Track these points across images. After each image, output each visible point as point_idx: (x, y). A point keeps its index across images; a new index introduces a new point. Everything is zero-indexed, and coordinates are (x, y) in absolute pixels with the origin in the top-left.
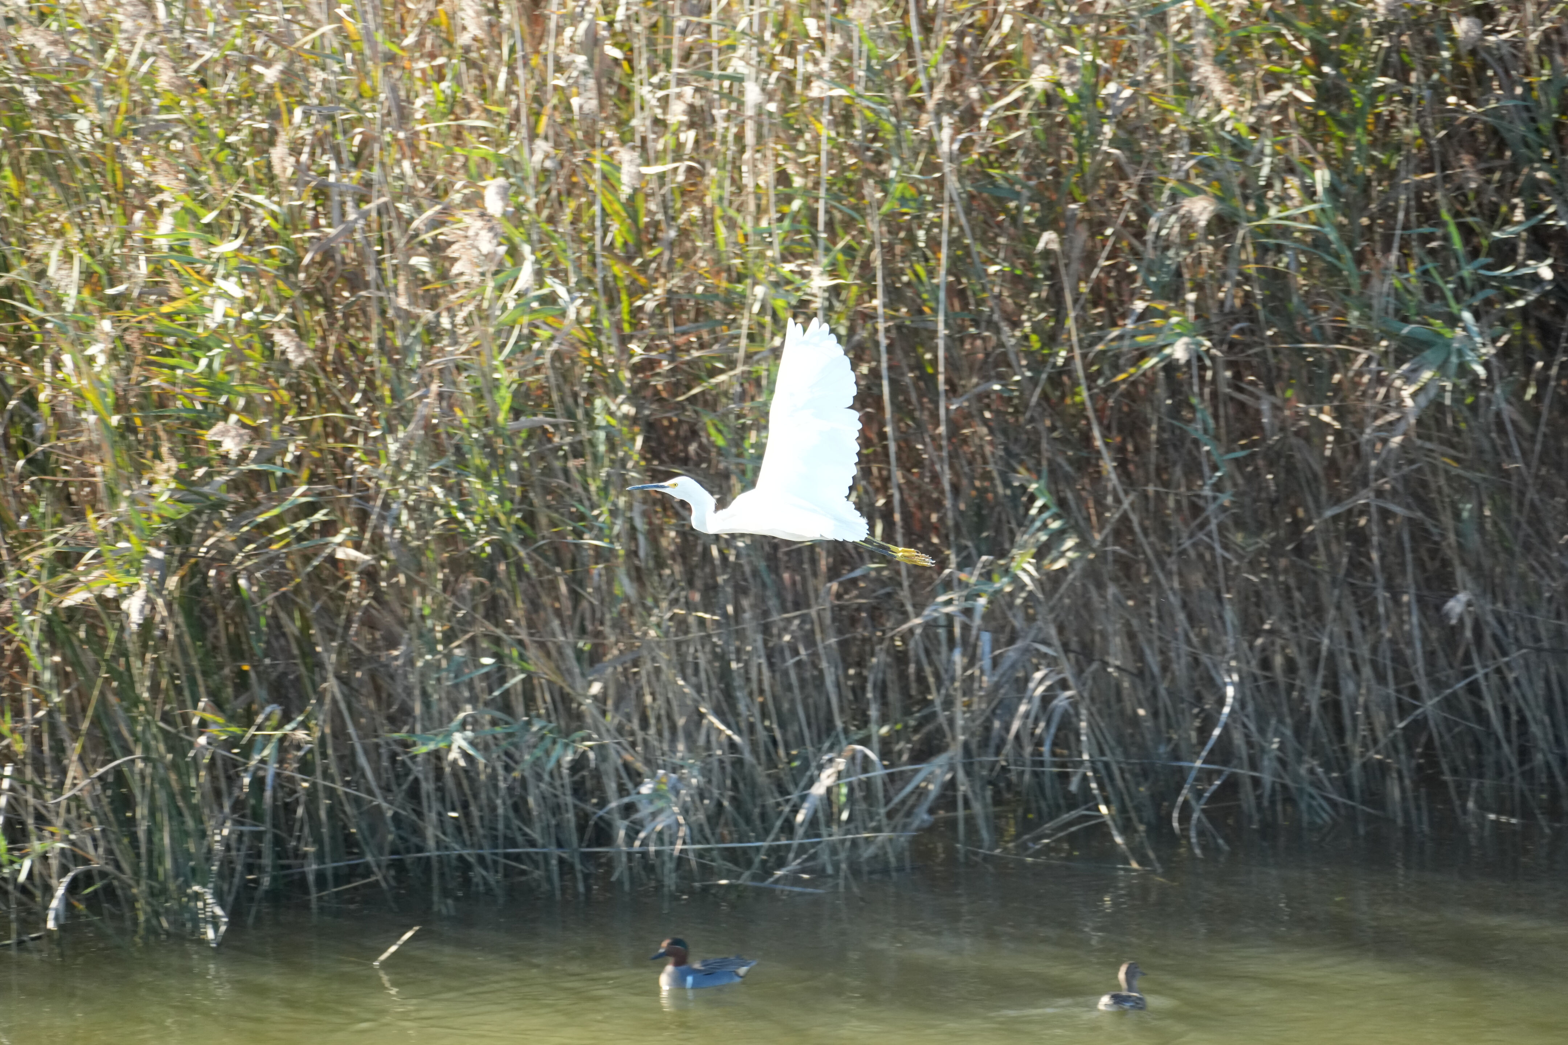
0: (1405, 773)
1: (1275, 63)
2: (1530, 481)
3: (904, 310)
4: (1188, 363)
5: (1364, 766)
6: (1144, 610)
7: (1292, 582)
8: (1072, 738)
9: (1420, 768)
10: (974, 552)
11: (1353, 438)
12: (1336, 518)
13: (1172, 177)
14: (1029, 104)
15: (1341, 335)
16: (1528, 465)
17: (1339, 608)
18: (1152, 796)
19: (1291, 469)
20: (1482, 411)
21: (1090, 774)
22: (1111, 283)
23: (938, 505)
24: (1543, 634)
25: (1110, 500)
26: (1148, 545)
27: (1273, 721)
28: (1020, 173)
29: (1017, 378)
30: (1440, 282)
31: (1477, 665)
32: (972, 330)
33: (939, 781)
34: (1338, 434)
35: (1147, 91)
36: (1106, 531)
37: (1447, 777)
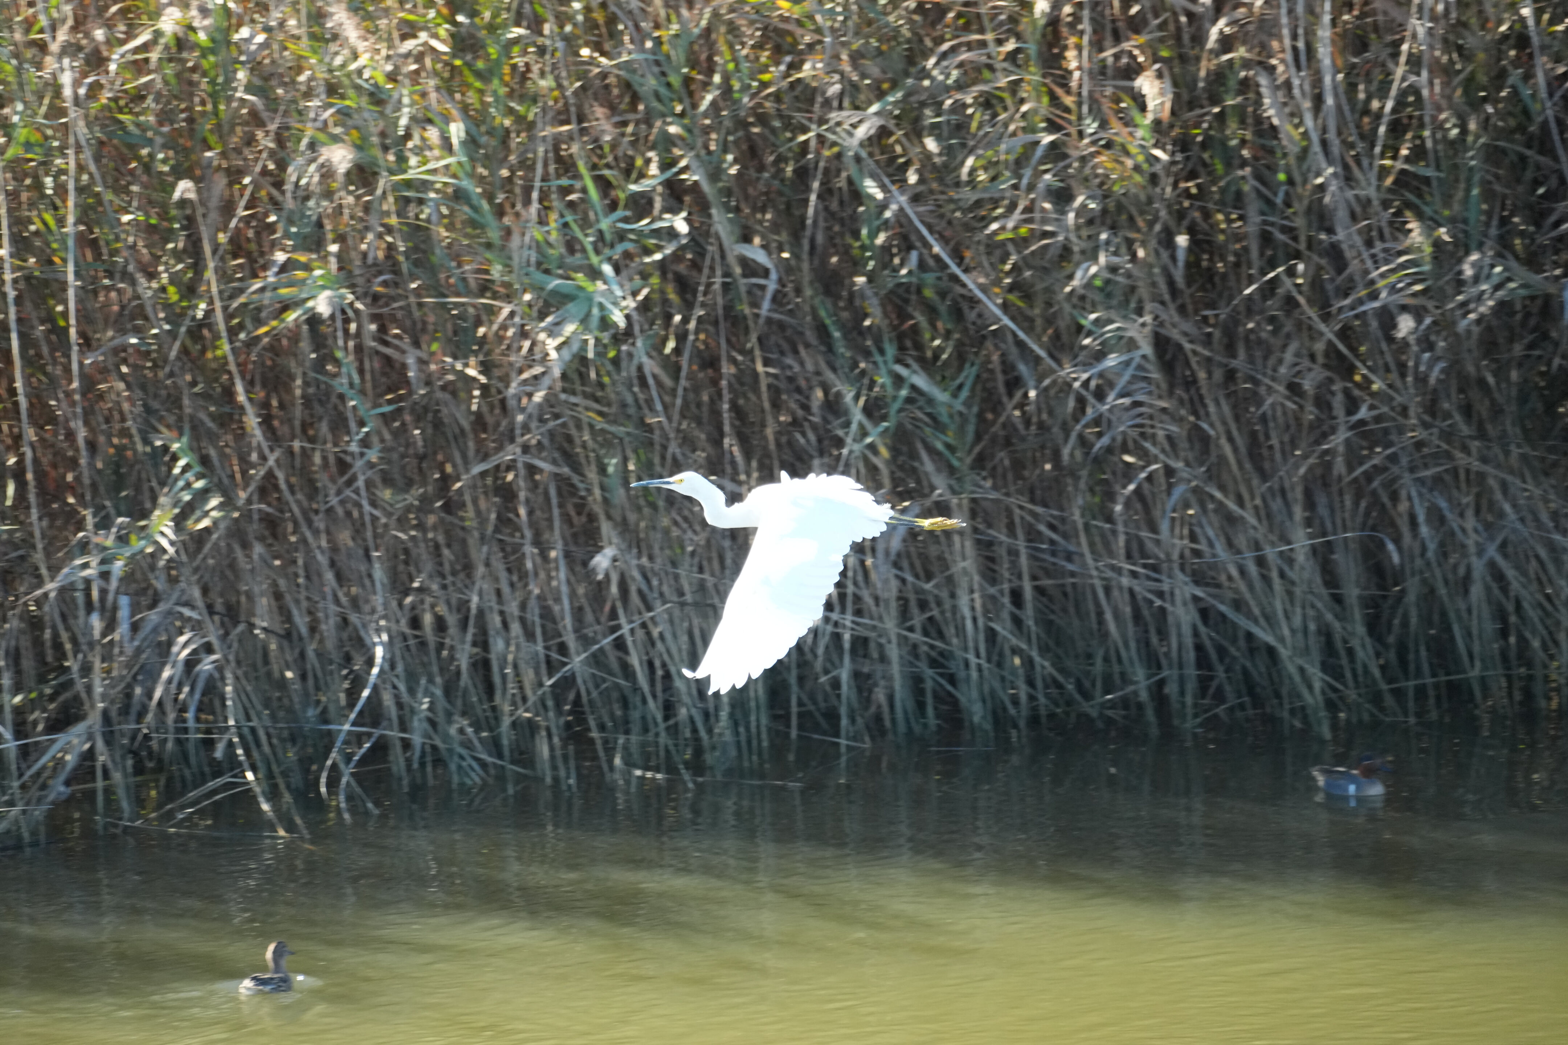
0: (554, 730)
1: (410, 12)
2: (672, 435)
3: (32, 260)
4: (332, 317)
5: (514, 725)
6: (291, 570)
7: (441, 539)
8: (217, 703)
9: (568, 725)
10: (112, 511)
11: (499, 392)
12: (483, 474)
13: (309, 125)
14: (160, 48)
15: (485, 288)
16: (669, 419)
17: (487, 564)
18: (300, 761)
19: (438, 424)
20: (624, 364)
21: (236, 740)
22: (251, 234)
23: (73, 463)
24: (686, 588)
25: (254, 457)
26: (295, 503)
27: (423, 681)
28: (152, 118)
29: (155, 331)
30: (579, 234)
31: (623, 620)
32: (106, 282)
33: (77, 751)
34: (484, 388)
35: (281, 37)
36: (250, 489)
37: (595, 734)
